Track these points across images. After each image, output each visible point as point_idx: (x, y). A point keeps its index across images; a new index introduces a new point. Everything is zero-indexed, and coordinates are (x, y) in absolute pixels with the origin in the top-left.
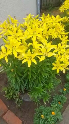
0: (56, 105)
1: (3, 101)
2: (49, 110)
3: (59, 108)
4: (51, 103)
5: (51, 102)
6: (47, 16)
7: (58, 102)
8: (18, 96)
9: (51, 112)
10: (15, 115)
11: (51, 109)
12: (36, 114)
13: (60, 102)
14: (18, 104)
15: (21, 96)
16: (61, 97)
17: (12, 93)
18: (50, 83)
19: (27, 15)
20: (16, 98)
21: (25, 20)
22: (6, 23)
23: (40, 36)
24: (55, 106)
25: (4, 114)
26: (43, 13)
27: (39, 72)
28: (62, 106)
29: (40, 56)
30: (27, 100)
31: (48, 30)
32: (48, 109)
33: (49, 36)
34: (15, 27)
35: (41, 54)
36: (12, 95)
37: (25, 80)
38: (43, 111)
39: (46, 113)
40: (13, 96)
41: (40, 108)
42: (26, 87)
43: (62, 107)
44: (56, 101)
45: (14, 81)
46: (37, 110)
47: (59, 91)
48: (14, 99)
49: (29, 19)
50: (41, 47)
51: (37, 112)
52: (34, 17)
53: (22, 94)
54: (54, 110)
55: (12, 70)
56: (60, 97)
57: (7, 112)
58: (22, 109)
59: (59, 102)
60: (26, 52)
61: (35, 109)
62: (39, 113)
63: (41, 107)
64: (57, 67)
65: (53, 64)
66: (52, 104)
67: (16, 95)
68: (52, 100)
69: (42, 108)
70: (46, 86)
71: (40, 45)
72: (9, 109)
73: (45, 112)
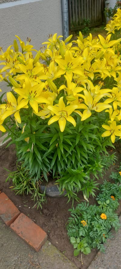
0: (108, 202)
1: (8, 197)
2: (95, 210)
3: (112, 207)
4: (97, 199)
5: (98, 196)
6: (88, 37)
7: (111, 196)
8: (36, 188)
9: (100, 214)
10: (33, 222)
11: (99, 209)
12: (71, 218)
13: (114, 195)
14: (36, 202)
15: (43, 187)
16: (114, 188)
17: (25, 182)
18: (98, 161)
19: (51, 36)
20: (33, 191)
21: (47, 44)
22: (12, 51)
23: (79, 72)
24: (105, 204)
25: (13, 221)
26: (80, 32)
27: (77, 142)
28: (117, 202)
29: (82, 111)
30: (53, 194)
31: (92, 62)
32: (93, 209)
33: (95, 74)
34: (30, 57)
35: (82, 106)
36: (26, 187)
37: (51, 157)
38: (85, 213)
39: (90, 217)
40: (28, 187)
41: (78, 208)
42: (52, 171)
43: (118, 204)
44: (106, 194)
45: (30, 159)
46: (73, 211)
47: (111, 176)
48: (29, 192)
49: (54, 44)
50: (82, 93)
51: (73, 216)
52: (64, 39)
53: (44, 182)
54: (105, 210)
55: (27, 140)
56: (114, 186)
57: (18, 217)
58: (45, 211)
59: (112, 197)
60: (55, 103)
61: (69, 210)
62: (76, 217)
63: (80, 207)
64: (110, 131)
65: (104, 126)
66: (99, 200)
67: (32, 187)
68: (98, 192)
69: (81, 207)
70: (90, 167)
71: (80, 89)
72: (21, 211)
73: (88, 215)
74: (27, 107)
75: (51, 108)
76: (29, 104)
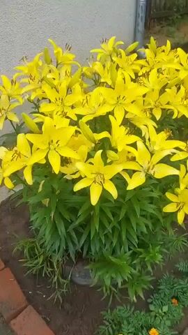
0: (165, 309)
2: (143, 320)
3: (171, 317)
4: (149, 301)
5: (152, 297)
6: (163, 47)
7: (172, 298)
8: (58, 268)
9: (149, 329)
11: (150, 321)
12: (104, 327)
13: (177, 298)
14: (55, 289)
15: (67, 268)
16: (180, 287)
17: (42, 257)
18: (154, 246)
19: (105, 41)
20: (53, 272)
21: (97, 54)
22: (41, 64)
24: (160, 311)
26: (152, 38)
27: (122, 215)
28: (181, 311)
29: (131, 173)
30: (81, 281)
31: (162, 91)
32: (139, 318)
33: (163, 110)
34: (66, 74)
36: (42, 263)
37: (81, 230)
38: (125, 322)
39: (132, 330)
40: (45, 265)
41: (116, 311)
42: (82, 249)
43: (182, 314)
44: (165, 294)
45: (47, 232)
46: (108, 316)
48: (45, 274)
49: (108, 53)
50: (134, 145)
51: (107, 324)
52: (124, 47)
53: (70, 262)
54: (158, 322)
55: (46, 202)
56: (180, 285)
57: (24, 311)
58: (67, 306)
59: (174, 301)
60: (90, 156)
61: (102, 313)
62: (111, 326)
63: (119, 310)
64: (178, 204)
65: (169, 195)
66: (151, 303)
67: (52, 266)
68: (153, 291)
69: (122, 311)
70: (141, 253)
71: (134, 138)
72: (30, 300)
73: (130, 326)
74: (44, 162)
75: (81, 167)
76: (46, 158)
